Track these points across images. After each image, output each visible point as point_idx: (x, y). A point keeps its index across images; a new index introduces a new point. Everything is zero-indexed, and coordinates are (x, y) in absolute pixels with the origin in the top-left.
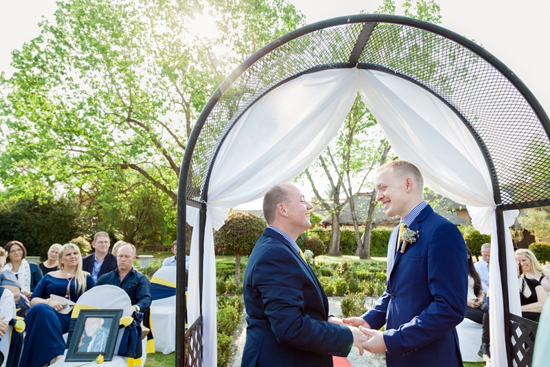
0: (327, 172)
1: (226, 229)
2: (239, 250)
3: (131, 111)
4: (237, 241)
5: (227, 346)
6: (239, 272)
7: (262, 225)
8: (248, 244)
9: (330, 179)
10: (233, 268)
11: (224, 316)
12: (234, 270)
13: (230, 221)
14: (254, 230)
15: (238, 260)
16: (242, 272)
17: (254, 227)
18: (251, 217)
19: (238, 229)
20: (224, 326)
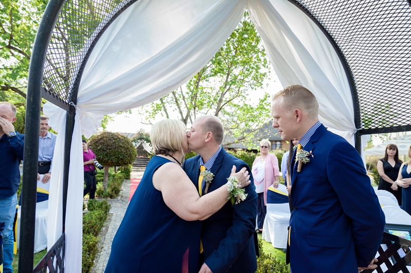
0: (179, 107)
1: (97, 145)
2: (107, 162)
3: (11, 38)
4: (106, 155)
5: (94, 246)
6: (107, 180)
7: (128, 143)
8: (116, 157)
9: (181, 113)
10: (102, 177)
11: (92, 218)
12: (102, 178)
13: (101, 139)
14: (121, 147)
15: (107, 170)
16: (109, 180)
17: (121, 145)
18: (119, 137)
19: (108, 146)
20: (92, 227)
